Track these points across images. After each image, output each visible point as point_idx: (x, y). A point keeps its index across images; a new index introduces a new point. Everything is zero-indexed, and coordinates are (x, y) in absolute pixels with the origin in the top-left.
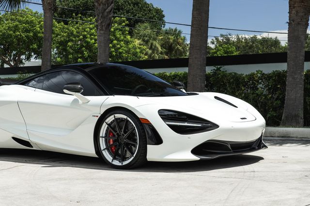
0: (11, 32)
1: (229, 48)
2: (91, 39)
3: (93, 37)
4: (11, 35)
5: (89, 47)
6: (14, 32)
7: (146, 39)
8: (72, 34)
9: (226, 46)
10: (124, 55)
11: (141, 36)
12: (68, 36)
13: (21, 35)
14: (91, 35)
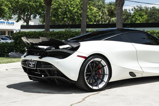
0: (27, 2)
1: (141, 13)
2: (72, 7)
3: (72, 6)
4: (27, 4)
5: (70, 11)
6: (29, 2)
7: (99, 7)
8: (61, 4)
9: (140, 12)
10: (89, 16)
11: (97, 6)
12: (59, 5)
13: (32, 4)
14: (71, 5)
